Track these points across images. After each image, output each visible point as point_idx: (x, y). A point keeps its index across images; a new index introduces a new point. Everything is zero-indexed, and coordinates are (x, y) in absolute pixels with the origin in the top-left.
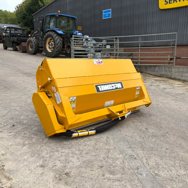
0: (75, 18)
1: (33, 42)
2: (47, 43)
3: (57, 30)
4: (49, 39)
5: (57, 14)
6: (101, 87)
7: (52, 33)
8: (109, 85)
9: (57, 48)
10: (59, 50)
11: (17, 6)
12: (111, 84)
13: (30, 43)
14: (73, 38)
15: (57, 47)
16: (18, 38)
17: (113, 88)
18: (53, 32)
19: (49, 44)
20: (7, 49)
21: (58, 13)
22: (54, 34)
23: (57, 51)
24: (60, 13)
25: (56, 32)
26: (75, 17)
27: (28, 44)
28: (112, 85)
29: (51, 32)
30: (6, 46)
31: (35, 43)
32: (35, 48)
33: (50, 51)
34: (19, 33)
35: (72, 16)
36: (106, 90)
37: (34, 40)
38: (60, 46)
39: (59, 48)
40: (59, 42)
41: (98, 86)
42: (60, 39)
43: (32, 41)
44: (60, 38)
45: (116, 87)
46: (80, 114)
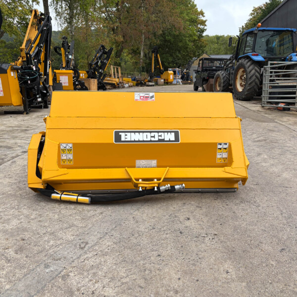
0: (292, 31)
1: (222, 77)
2: (238, 77)
3: (252, 55)
4: (241, 70)
5: (256, 28)
6: (126, 135)
7: (245, 60)
8: (145, 134)
9: (250, 84)
10: (253, 87)
11: (243, 27)
12: (151, 132)
13: (218, 79)
14: (269, 66)
15: (249, 82)
16: (209, 74)
17: (153, 139)
18: (248, 59)
19: (241, 78)
20: (198, 89)
21: (258, 28)
22: (247, 63)
23: (249, 89)
24: (261, 26)
25: (251, 59)
26: (293, 29)
27: (216, 81)
28: (153, 134)
29: (243, 60)
30: (197, 85)
31: (224, 78)
32: (224, 86)
33: (240, 89)
34: (214, 66)
35: (285, 29)
36: (135, 141)
37: (222, 75)
38: (254, 80)
39: (254, 84)
40: (254, 74)
41: (120, 134)
42: (256, 70)
43: (221, 75)
44: (256, 68)
45: (160, 138)
46: (67, 169)
